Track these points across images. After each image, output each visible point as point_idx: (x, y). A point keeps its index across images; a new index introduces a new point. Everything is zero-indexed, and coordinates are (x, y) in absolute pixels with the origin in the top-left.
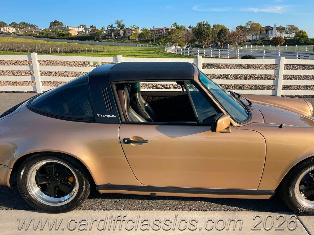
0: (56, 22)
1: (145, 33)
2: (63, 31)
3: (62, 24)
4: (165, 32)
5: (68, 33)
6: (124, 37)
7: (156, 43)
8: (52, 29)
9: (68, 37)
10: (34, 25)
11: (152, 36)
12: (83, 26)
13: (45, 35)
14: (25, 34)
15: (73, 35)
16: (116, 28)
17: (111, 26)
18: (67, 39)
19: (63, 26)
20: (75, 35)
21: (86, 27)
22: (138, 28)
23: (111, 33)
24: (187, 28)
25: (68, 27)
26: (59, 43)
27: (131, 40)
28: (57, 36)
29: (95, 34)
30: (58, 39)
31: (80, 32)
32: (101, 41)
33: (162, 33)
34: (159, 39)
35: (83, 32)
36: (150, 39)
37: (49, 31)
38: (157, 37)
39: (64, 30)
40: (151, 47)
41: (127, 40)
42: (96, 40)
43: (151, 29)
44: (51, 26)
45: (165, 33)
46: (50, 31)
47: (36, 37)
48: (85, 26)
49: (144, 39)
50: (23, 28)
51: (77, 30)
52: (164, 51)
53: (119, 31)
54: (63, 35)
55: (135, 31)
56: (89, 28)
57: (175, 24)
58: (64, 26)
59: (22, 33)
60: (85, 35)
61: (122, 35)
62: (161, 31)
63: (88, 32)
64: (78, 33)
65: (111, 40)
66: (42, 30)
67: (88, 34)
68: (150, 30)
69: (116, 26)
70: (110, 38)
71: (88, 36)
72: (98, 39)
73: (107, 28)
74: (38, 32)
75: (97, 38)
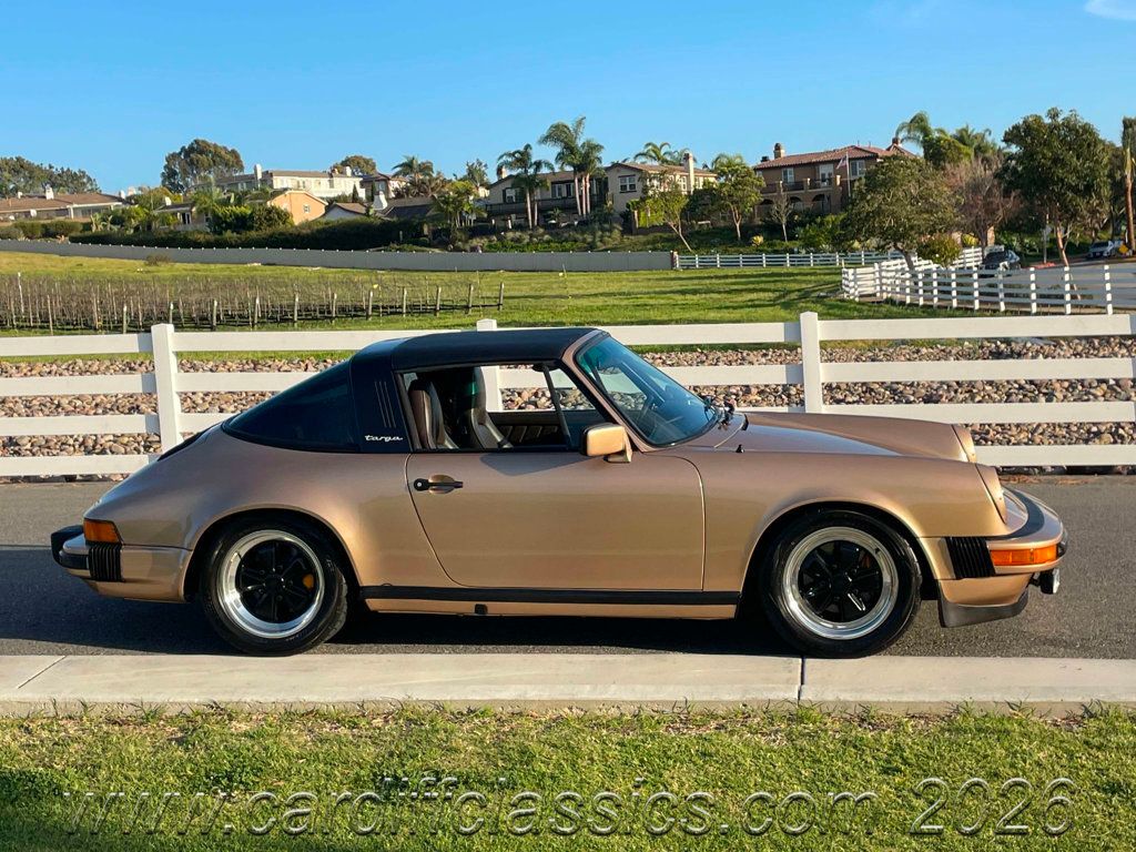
0: (201, 152)
1: (722, 185)
2: (239, 202)
3: (233, 160)
4: (854, 173)
5: (269, 211)
6: (601, 215)
7: (795, 245)
8: (175, 188)
9: (266, 231)
10: (75, 170)
11: (768, 202)
12: (354, 163)
13: (136, 229)
14: (23, 227)
15: (296, 224)
16: (548, 165)
17: (522, 158)
18: (260, 244)
19: (242, 168)
20: (311, 218)
21: (373, 167)
22: (687, 157)
23: (521, 198)
24: (996, 139)
25: (268, 176)
26: (218, 270)
27: (643, 231)
28: (200, 229)
29: (423, 209)
30: (209, 245)
31: (338, 199)
32: (457, 249)
33: (831, 181)
34: (811, 217)
35: (355, 198)
36: (758, 221)
37: (160, 202)
38: (800, 206)
39: (245, 193)
40: (765, 269)
41: (616, 234)
42: (430, 246)
43: (765, 159)
44: (170, 175)
45: (852, 182)
46: (168, 201)
47: (87, 238)
48: (367, 162)
49: (722, 224)
50: (16, 190)
51: (323, 189)
52: (837, 287)
53: (569, 183)
54: (242, 223)
55: (661, 177)
56: (390, 173)
57: (919, 123)
58: (248, 171)
59: (6, 220)
60: (367, 214)
61: (585, 207)
62: (825, 170)
63: (382, 197)
64: (328, 209)
65: (518, 240)
66: (120, 200)
67: (383, 212)
68: (756, 170)
69: (548, 153)
70: (516, 227)
71: (385, 224)
72: (442, 239)
73: (499, 171)
74: (97, 210)
75: (436, 233)
